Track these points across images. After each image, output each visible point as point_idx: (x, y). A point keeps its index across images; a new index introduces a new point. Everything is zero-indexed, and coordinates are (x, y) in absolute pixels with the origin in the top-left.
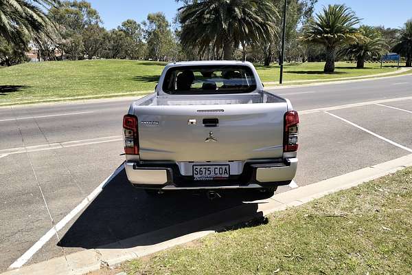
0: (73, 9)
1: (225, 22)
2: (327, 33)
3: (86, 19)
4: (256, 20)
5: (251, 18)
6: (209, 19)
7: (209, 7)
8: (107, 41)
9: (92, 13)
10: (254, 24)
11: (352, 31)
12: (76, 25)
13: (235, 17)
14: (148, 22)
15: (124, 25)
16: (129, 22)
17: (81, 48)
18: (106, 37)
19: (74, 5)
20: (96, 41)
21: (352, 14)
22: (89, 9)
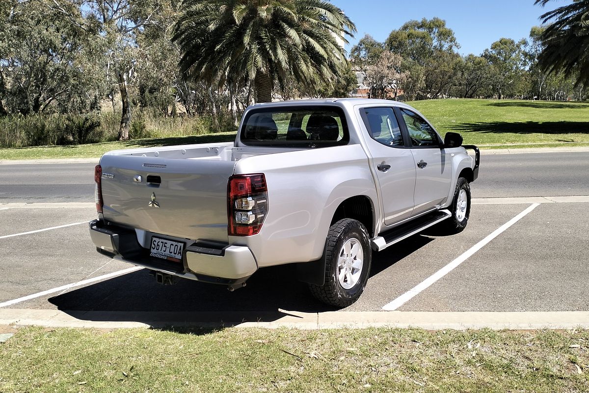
0: (421, 31)
3: (435, 43)
8: (459, 74)
9: (446, 35)
12: (422, 53)
14: (530, 41)
15: (494, 47)
16: (503, 42)
17: (421, 84)
18: (459, 67)
19: (422, 26)
20: (443, 73)
22: (441, 30)
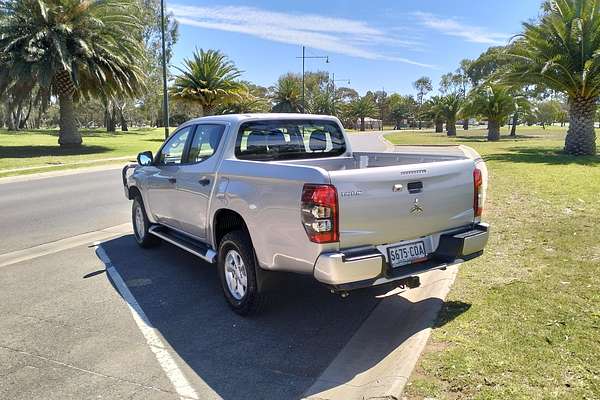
1: (66, 60)
2: (203, 87)
4: (117, 61)
5: (106, 57)
6: (35, 55)
7: (34, 36)
10: (113, 68)
11: (235, 86)
13: (81, 55)
21: (231, 64)
